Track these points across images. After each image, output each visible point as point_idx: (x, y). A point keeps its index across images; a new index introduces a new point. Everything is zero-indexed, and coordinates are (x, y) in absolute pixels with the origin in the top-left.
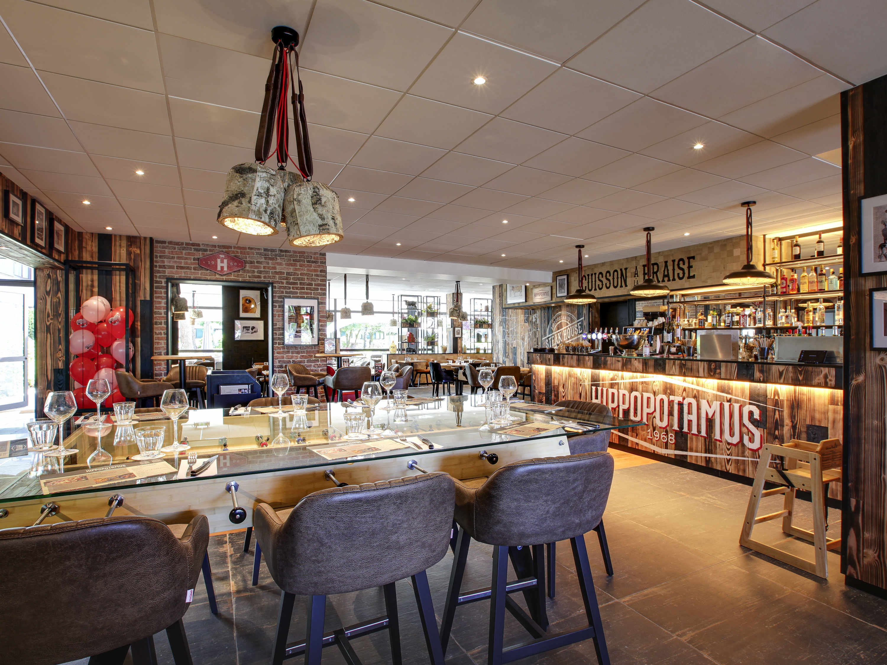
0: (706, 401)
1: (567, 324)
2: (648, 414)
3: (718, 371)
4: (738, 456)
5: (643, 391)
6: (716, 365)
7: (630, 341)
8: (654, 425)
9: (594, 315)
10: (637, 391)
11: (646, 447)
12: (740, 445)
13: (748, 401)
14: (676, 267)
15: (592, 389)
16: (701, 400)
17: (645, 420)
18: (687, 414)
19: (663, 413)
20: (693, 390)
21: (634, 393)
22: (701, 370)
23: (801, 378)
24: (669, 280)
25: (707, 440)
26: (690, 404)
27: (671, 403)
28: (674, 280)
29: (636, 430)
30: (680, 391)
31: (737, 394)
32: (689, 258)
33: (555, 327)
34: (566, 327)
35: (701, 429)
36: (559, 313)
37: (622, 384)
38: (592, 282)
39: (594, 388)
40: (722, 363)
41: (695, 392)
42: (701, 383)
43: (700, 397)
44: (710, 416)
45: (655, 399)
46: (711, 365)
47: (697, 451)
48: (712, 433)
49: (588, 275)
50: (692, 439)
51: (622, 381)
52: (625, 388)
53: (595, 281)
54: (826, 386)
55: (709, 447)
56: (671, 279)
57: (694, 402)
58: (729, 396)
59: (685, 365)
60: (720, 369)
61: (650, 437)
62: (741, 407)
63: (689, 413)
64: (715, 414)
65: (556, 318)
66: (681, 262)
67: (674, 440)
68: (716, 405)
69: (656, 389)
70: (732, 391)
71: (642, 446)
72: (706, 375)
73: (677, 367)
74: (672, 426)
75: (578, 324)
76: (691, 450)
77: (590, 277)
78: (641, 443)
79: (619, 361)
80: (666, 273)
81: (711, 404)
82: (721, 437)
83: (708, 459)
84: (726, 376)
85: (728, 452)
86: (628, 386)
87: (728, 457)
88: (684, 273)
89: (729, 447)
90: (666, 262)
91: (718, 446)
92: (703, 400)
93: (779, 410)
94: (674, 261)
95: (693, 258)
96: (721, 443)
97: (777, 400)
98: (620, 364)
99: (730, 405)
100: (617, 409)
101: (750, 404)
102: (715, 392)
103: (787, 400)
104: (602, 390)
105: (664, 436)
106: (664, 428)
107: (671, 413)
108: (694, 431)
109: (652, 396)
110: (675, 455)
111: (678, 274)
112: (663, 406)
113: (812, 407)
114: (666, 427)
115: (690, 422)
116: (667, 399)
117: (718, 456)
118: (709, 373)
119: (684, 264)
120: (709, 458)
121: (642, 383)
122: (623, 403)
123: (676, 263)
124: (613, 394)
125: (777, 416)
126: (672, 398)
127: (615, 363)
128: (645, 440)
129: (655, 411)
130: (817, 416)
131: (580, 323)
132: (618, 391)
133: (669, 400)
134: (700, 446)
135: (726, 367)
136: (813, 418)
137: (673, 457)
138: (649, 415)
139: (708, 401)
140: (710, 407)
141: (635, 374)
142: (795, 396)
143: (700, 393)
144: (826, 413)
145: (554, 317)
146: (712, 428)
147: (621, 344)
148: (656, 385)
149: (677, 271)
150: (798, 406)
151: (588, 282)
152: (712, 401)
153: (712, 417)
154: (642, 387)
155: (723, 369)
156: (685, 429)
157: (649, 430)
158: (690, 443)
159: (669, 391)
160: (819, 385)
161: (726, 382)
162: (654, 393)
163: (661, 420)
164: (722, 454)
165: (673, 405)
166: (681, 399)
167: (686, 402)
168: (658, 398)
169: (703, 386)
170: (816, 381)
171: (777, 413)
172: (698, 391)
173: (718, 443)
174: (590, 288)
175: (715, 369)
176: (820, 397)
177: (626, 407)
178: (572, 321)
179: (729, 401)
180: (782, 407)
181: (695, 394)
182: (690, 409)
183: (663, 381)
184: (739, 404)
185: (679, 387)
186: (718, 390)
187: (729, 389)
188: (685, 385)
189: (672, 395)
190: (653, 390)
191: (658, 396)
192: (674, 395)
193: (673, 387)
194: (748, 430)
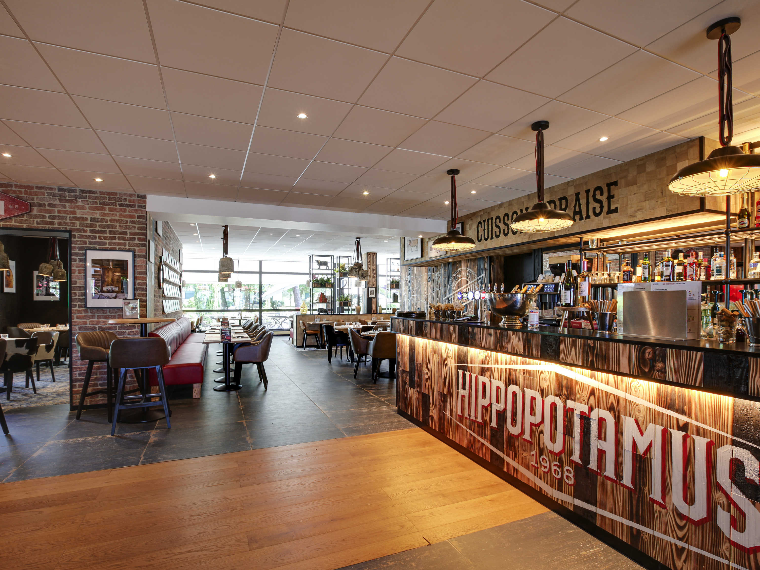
0: (632, 420)
1: (467, 282)
2: (532, 425)
3: (659, 365)
4: (702, 549)
5: (525, 386)
6: (654, 353)
7: (511, 302)
8: (542, 446)
9: (496, 271)
10: (516, 384)
11: (528, 479)
12: (708, 526)
13: (729, 436)
14: (591, 200)
15: (458, 372)
16: (623, 416)
17: (527, 436)
18: (596, 439)
19: (556, 429)
20: (608, 395)
21: (512, 388)
22: (624, 361)
24: (581, 219)
25: (635, 497)
26: (601, 421)
27: (568, 412)
28: (588, 217)
29: (515, 447)
30: (585, 394)
31: (702, 416)
32: (609, 185)
33: (455, 285)
34: (466, 286)
35: (622, 471)
36: (459, 269)
37: (496, 370)
38: (488, 229)
39: (461, 372)
40: (668, 350)
41: (612, 399)
42: (624, 385)
43: (622, 411)
44: (641, 450)
45: (543, 401)
46: (644, 353)
47: (613, 511)
48: (645, 485)
49: (484, 221)
50: (604, 486)
51: (496, 366)
52: (500, 378)
53: (492, 228)
55: (637, 511)
56: (584, 216)
58: (683, 419)
59: (594, 348)
60: (664, 362)
61: (534, 463)
62: (709, 446)
63: (601, 436)
64: (653, 449)
65: (456, 275)
66: (598, 192)
67: (573, 478)
68: (654, 431)
69: (544, 384)
70: (690, 408)
71: (523, 475)
72: (634, 371)
73: (580, 352)
74: (570, 454)
75: (479, 281)
76: (604, 506)
77: (486, 223)
78: (522, 469)
79: (490, 335)
80: (577, 209)
81: (643, 428)
82: (664, 498)
83: (635, 532)
84: (677, 378)
85: (680, 534)
86: (504, 375)
87: (681, 544)
88: (602, 207)
89: (682, 523)
90: (577, 195)
91: (656, 514)
92: (627, 418)
94: (588, 192)
95: (615, 184)
96: (663, 511)
98: (492, 341)
99: (685, 438)
100: (489, 408)
101: (734, 443)
102: (653, 406)
104: (470, 376)
105: (556, 468)
106: (556, 454)
107: (568, 431)
108: (610, 471)
109: (538, 396)
110: (575, 506)
111: (594, 209)
112: (556, 417)
114: (561, 453)
115: (601, 453)
116: (562, 405)
117: (657, 534)
118: (639, 367)
119: (602, 194)
120: (639, 531)
121: (524, 372)
122: (498, 401)
123: (591, 194)
124: (484, 384)
126: (570, 404)
127: (486, 337)
128: (528, 468)
129: (543, 421)
131: (480, 281)
132: (490, 381)
133: (565, 407)
134: (621, 504)
135: (678, 358)
137: (571, 509)
138: (534, 428)
139: (637, 422)
140: (642, 434)
141: (513, 357)
143: (622, 403)
145: (455, 275)
146: (645, 476)
147: (497, 307)
148: (545, 379)
149: (593, 204)
151: (484, 230)
152: (646, 423)
153: (646, 453)
154: (524, 380)
155: (671, 363)
156: (593, 465)
157: (533, 453)
158: (602, 493)
159: (565, 392)
161: (677, 389)
162: (542, 392)
163: (553, 439)
164: (666, 533)
165: (572, 417)
166: (586, 409)
167: (595, 415)
168: (548, 402)
169: (627, 390)
172: (618, 399)
173: (657, 508)
174: (486, 237)
175: (653, 360)
177: (501, 407)
178: (472, 278)
179: (684, 428)
181: (612, 403)
182: (603, 430)
183: (556, 373)
184: (708, 440)
185: (582, 386)
186: (659, 402)
187: (684, 404)
188: (594, 384)
189: (571, 399)
190: (540, 387)
191: (547, 397)
192: (575, 401)
193: (573, 385)
194: (728, 496)
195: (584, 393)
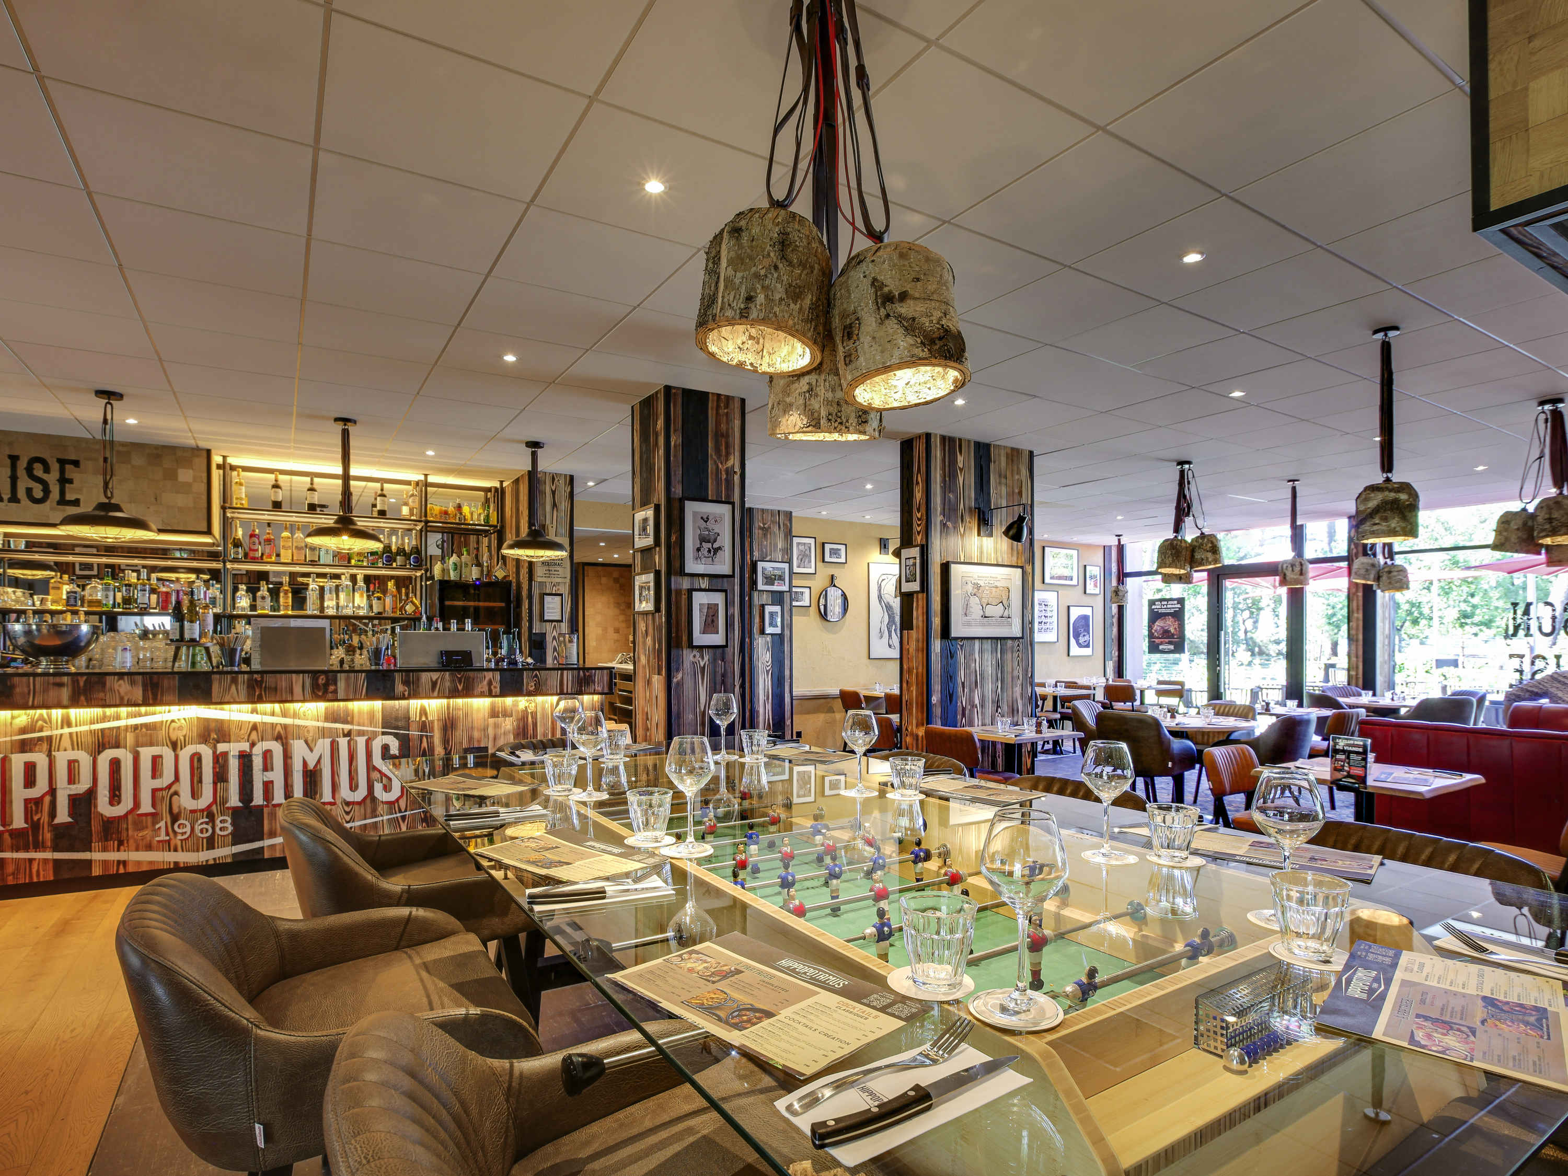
0: (302, 742)
2: (154, 791)
3: (332, 688)
4: (365, 819)
5: (138, 745)
6: (327, 678)
8: (176, 810)
10: (117, 747)
11: (150, 863)
12: (368, 800)
13: (380, 730)
16: (292, 741)
17: (146, 807)
18: (261, 772)
19: (200, 781)
20: (273, 726)
21: (109, 754)
22: (297, 688)
23: (460, 688)
26: (267, 754)
27: (220, 757)
28: (14, 500)
29: (119, 832)
30: (244, 732)
31: (361, 721)
32: (62, 462)
35: (292, 791)
37: (66, 737)
40: (339, 675)
41: (279, 728)
42: (292, 711)
43: (290, 737)
44: (311, 766)
45: (177, 757)
46: (317, 680)
48: (315, 792)
50: (272, 816)
51: (66, 730)
52: (76, 747)
54: (490, 694)
57: (276, 748)
58: (347, 727)
59: (262, 681)
60: (336, 685)
61: (162, 838)
62: (367, 741)
63: (267, 767)
64: (322, 761)
66: (38, 466)
67: (229, 827)
68: (323, 746)
69: (177, 735)
70: (353, 718)
71: (138, 863)
72: (306, 697)
73: (243, 688)
74: (224, 801)
76: (272, 835)
78: (136, 856)
81: (312, 745)
82: (333, 797)
84: (347, 695)
85: (348, 818)
88: (46, 491)
89: (349, 809)
92: (297, 741)
93: (427, 736)
94: (14, 458)
95: (76, 463)
96: (333, 807)
97: (424, 722)
98: (68, 692)
99: (349, 742)
100: (47, 798)
101: (384, 733)
102: (320, 724)
103: (438, 720)
105: (203, 826)
106: (202, 810)
107: (220, 777)
108: (278, 798)
109: (167, 753)
110: (233, 855)
111: (29, 489)
112: (200, 768)
113: (470, 725)
114: (210, 806)
115: (267, 784)
116: (210, 752)
119: (47, 470)
121: (136, 727)
122: (72, 782)
123: (22, 464)
124: (30, 765)
125: (425, 744)
126: (221, 747)
128: (148, 848)
129: (176, 781)
130: (476, 734)
132: (50, 756)
133: (214, 753)
135: (347, 680)
136: (471, 739)
138: (159, 793)
139: (306, 742)
140: (311, 750)
141: (114, 711)
142: (449, 713)
143: (290, 730)
144: (485, 729)
146: (315, 784)
148: (180, 728)
149: (26, 482)
150: (452, 728)
152: (315, 741)
153: (316, 765)
154: (137, 737)
155: (342, 685)
156: (257, 801)
157: (161, 824)
158: (270, 824)
159: (214, 736)
160: (482, 695)
161: (342, 704)
162: (174, 745)
163: (195, 794)
165: (226, 761)
166: (245, 746)
167: (258, 751)
168: (185, 755)
169: (295, 715)
170: (478, 690)
171: (425, 739)
172: (285, 727)
175: (327, 684)
176: (478, 710)
177: (81, 788)
179: (348, 734)
180: (432, 730)
181: (279, 732)
182: (269, 761)
183: (198, 718)
184: (366, 737)
185: (240, 725)
186: (327, 719)
187: (348, 715)
188: (256, 718)
189: (224, 742)
190: (170, 740)
191: (184, 750)
192: (229, 742)
193: (226, 726)
194: (380, 771)
195: (242, 731)
